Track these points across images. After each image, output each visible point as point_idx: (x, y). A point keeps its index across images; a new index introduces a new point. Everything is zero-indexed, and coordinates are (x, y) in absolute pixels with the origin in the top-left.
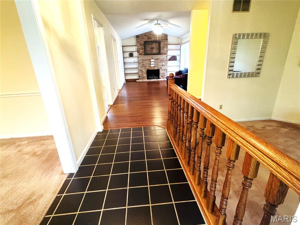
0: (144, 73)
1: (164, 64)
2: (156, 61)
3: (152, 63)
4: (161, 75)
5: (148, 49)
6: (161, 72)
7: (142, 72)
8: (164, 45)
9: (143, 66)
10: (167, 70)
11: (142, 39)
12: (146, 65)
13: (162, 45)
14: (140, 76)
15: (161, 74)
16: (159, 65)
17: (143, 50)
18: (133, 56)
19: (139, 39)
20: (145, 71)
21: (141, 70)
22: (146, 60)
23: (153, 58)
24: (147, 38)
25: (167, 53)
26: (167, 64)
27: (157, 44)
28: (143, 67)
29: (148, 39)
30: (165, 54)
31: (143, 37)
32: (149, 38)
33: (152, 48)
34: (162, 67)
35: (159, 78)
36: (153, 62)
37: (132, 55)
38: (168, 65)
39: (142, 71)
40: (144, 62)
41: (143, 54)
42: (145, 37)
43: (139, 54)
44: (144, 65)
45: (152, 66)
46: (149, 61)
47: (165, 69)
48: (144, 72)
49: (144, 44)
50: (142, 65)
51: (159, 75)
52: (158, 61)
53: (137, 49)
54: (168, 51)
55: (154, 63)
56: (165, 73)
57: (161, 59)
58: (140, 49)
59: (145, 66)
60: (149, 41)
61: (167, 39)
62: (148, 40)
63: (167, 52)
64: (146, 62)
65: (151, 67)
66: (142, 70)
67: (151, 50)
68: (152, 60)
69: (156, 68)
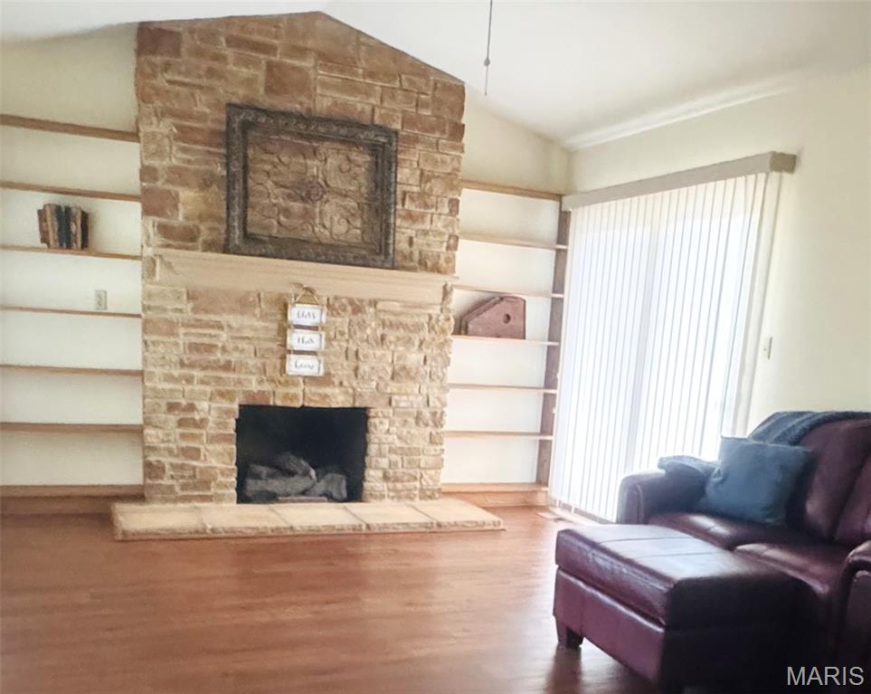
0: (214, 439)
1: (414, 358)
2: (342, 322)
3: (294, 340)
4: (384, 463)
5: (268, 191)
6: (383, 435)
7: (181, 423)
8: (424, 178)
9: (195, 357)
10: (437, 420)
11: (211, 73)
12: (234, 357)
13: (406, 175)
14: (167, 460)
15: (381, 455)
16: (365, 368)
17: (217, 194)
18: (85, 244)
19: (167, 67)
20: (228, 412)
21: (172, 407)
22: (244, 304)
23: (309, 295)
24: (261, 75)
25: (450, 260)
26: (447, 362)
27: (362, 159)
28: (197, 374)
29: (269, 89)
30: (436, 269)
31: (218, 58)
32: (277, 79)
33: (308, 191)
34: (392, 387)
35: (355, 493)
36: (314, 328)
37: (75, 228)
38: (452, 375)
39: (185, 414)
40: (220, 327)
41: (205, 235)
42: (247, 63)
43: (164, 230)
44: (210, 348)
45: (299, 366)
46: (264, 317)
47: (426, 413)
48: (211, 428)
49: (228, 134)
50: (194, 347)
51: (363, 467)
52: (362, 326)
53: (147, 173)
54: (462, 242)
55: (313, 341)
56: (418, 451)
57: (396, 307)
58: (178, 175)
59: (227, 367)
60: (286, 114)
61: (458, 131)
62: (266, 101)
63: (452, 247)
64: (234, 320)
65: (292, 381)
66: (191, 408)
67: (297, 206)
68: (307, 308)
69: (338, 399)
